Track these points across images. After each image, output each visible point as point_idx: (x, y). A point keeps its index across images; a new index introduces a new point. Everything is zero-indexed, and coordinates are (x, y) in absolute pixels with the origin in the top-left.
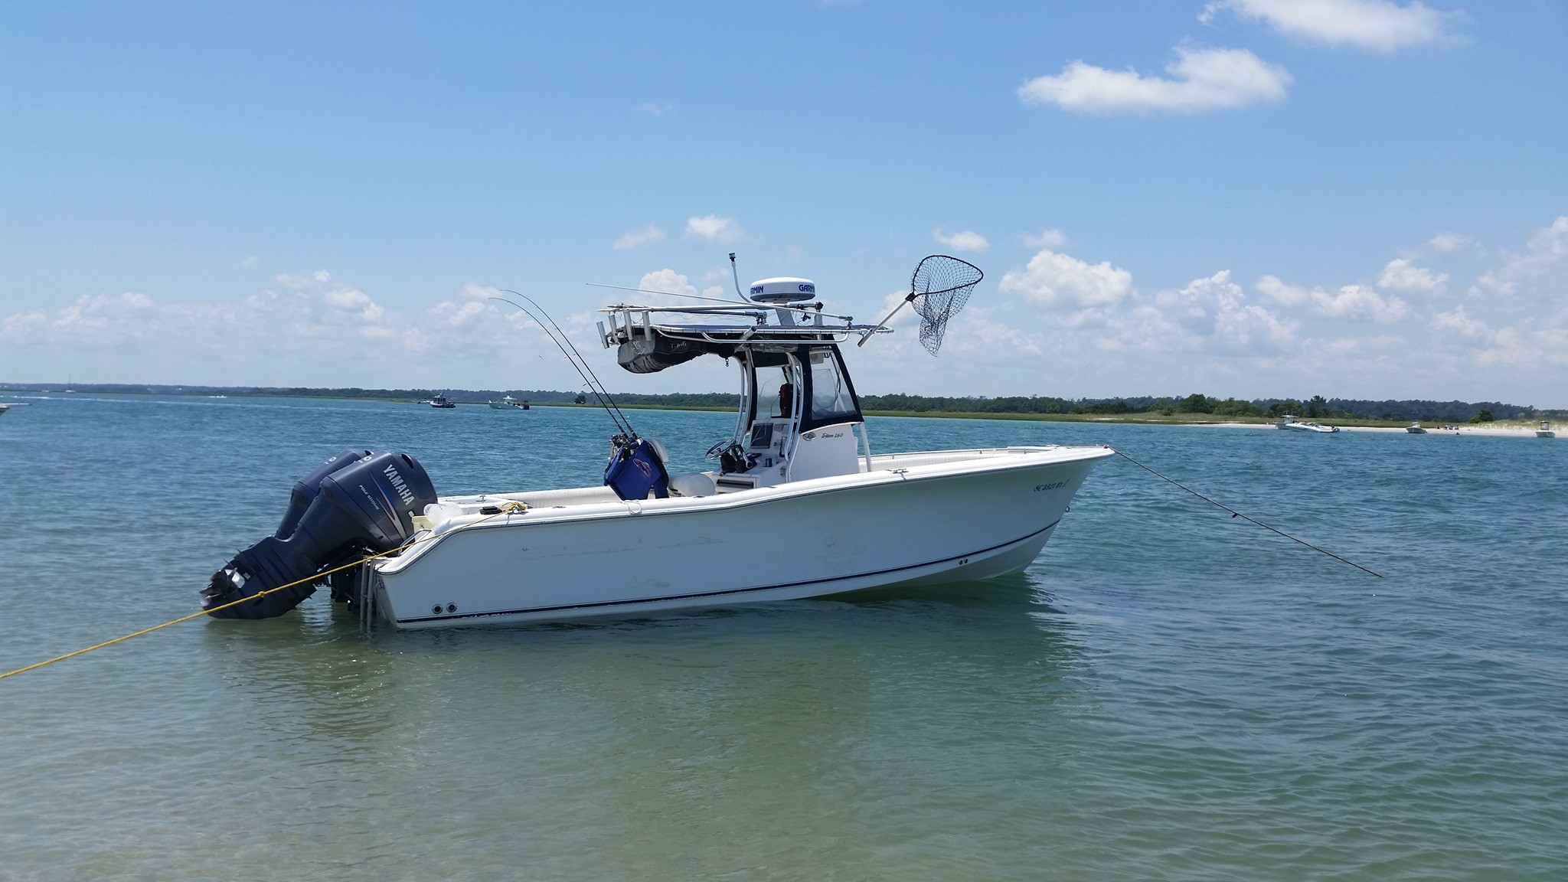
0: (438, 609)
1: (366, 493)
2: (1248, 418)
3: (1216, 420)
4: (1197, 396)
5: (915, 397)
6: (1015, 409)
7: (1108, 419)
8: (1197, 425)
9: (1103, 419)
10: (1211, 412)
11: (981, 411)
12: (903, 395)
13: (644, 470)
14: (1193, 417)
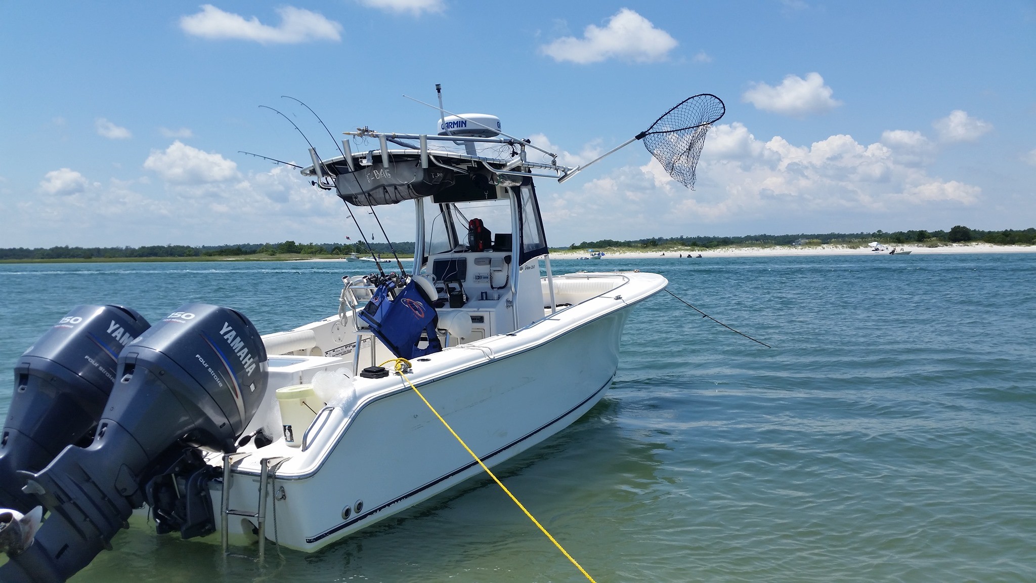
0: (347, 513)
1: (206, 365)
2: (324, 256)
3: (305, 257)
4: (290, 242)
5: (77, 248)
6: (156, 255)
7: (234, 259)
8: (294, 260)
9: (230, 259)
10: (300, 253)
11: (130, 257)
12: (67, 248)
13: (416, 309)
14: (289, 256)
